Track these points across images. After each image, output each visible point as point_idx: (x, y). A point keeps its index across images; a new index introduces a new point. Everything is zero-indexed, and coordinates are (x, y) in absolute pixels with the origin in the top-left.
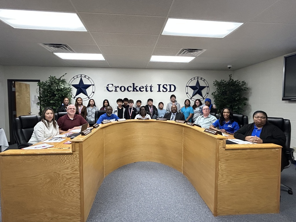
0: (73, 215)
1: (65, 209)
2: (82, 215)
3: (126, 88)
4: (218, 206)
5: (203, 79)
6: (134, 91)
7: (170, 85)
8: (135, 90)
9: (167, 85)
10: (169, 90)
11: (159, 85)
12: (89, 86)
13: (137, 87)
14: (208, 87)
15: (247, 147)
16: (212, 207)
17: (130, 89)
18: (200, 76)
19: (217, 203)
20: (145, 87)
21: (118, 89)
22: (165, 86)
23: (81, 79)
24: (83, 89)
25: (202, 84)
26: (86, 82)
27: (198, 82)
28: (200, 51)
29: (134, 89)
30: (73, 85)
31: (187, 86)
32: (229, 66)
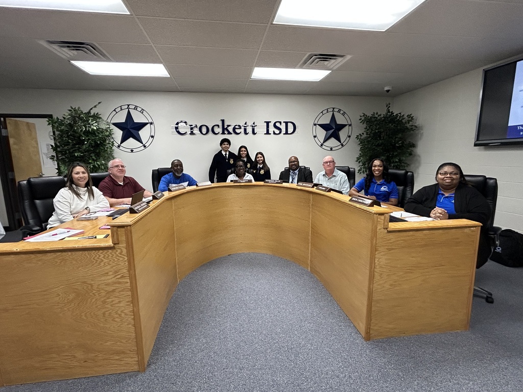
0: (123, 353)
1: (108, 343)
2: (139, 351)
3: (210, 129)
4: (372, 324)
5: (342, 112)
6: (223, 133)
7: (286, 123)
8: (226, 132)
9: (280, 123)
10: (284, 131)
11: (268, 123)
12: (144, 125)
13: (228, 126)
14: (350, 125)
15: (424, 225)
16: (362, 327)
17: (217, 130)
18: (338, 106)
19: (371, 320)
20: (243, 128)
21: (196, 131)
22: (278, 125)
23: (129, 113)
24: (133, 131)
25: (340, 120)
26: (138, 118)
27: (333, 117)
28: (340, 59)
29: (224, 129)
30: (115, 124)
31: (315, 125)
32: (386, 89)
